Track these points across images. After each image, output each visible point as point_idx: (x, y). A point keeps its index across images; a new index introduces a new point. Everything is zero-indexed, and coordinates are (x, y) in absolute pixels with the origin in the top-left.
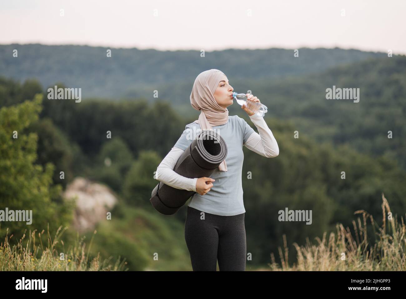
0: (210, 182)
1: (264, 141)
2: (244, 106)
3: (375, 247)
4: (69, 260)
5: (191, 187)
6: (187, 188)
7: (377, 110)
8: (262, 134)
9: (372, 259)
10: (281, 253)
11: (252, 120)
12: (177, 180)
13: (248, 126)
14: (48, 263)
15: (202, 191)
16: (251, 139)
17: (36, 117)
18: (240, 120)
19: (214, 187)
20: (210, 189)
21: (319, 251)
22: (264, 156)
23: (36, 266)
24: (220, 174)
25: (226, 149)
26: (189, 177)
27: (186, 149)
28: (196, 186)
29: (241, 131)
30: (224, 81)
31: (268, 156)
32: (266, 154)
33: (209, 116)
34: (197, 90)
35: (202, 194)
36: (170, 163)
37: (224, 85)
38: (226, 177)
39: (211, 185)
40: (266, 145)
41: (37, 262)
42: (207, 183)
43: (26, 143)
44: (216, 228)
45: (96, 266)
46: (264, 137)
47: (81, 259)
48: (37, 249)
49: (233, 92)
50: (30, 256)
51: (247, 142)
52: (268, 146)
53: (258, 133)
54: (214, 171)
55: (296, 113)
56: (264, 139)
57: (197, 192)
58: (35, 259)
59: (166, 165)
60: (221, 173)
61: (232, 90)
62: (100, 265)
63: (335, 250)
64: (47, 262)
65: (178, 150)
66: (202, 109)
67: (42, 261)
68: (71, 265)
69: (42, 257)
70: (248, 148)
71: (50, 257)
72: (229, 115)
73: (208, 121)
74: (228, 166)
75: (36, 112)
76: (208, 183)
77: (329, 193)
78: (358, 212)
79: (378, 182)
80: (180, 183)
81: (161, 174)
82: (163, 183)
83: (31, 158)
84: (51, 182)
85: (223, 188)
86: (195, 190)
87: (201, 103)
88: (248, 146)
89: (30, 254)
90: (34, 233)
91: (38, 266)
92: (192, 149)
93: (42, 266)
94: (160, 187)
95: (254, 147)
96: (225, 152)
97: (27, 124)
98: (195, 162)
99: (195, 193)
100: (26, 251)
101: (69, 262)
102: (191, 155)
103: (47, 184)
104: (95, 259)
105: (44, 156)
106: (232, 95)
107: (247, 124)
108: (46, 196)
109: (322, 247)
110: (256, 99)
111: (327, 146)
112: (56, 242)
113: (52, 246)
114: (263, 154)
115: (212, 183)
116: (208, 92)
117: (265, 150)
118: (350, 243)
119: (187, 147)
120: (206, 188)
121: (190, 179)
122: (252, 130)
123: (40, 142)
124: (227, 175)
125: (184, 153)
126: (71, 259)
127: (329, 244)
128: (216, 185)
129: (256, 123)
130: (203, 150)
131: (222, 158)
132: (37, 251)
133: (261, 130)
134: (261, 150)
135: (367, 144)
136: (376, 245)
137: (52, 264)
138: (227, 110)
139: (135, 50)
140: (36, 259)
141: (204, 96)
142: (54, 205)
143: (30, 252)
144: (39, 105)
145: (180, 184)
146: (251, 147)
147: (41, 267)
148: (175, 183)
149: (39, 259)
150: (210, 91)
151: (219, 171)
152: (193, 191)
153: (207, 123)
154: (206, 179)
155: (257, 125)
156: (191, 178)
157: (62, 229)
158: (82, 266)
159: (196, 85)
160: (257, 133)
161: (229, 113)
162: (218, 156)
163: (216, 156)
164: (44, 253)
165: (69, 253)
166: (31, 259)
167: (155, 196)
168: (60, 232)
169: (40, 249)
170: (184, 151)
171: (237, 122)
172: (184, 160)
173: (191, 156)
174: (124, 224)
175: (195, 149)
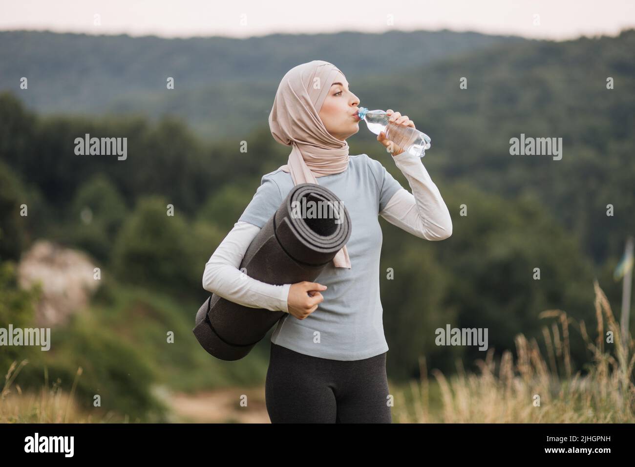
0: (316, 291)
1: (422, 207)
2: (382, 136)
5: (277, 304)
6: (270, 306)
8: (418, 192)
11: (398, 164)
12: (249, 290)
13: (388, 176)
15: (301, 312)
16: (395, 203)
18: (372, 164)
19: (324, 302)
20: (317, 306)
22: (421, 237)
24: (335, 274)
25: (348, 222)
26: (273, 284)
27: (263, 226)
28: (288, 301)
29: (374, 186)
30: (340, 84)
31: (431, 237)
32: (427, 234)
33: (310, 157)
34: (284, 103)
35: (301, 318)
36: (232, 254)
37: (340, 93)
38: (348, 281)
39: (319, 298)
40: (427, 215)
42: (311, 293)
44: (330, 387)
46: (422, 198)
49: (359, 107)
51: (386, 208)
52: (432, 218)
53: (410, 191)
54: (325, 267)
56: (422, 203)
57: (292, 313)
59: (225, 259)
60: (338, 273)
61: (356, 104)
65: (249, 228)
66: (295, 142)
70: (390, 222)
72: (349, 155)
73: (308, 165)
74: (352, 257)
76: (313, 293)
80: (254, 295)
81: (213, 277)
82: (218, 296)
85: (342, 303)
86: (286, 310)
87: (294, 131)
88: (388, 216)
92: (278, 223)
94: (213, 305)
95: (401, 218)
96: (347, 228)
98: (286, 251)
99: (286, 314)
102: (276, 235)
106: (357, 113)
107: (387, 173)
110: (406, 120)
114: (419, 232)
115: (321, 293)
116: (308, 107)
117: (424, 225)
119: (267, 219)
120: (309, 305)
121: (275, 286)
122: (397, 184)
124: (351, 275)
125: (259, 233)
128: (330, 297)
129: (406, 170)
130: (301, 226)
131: (341, 240)
133: (417, 185)
134: (417, 226)
138: (346, 142)
141: (300, 115)
145: (255, 298)
146: (394, 220)
148: (242, 296)
150: (312, 105)
151: (333, 267)
152: (281, 312)
153: (307, 169)
154: (308, 285)
155: (408, 173)
156: (277, 285)
159: (282, 94)
160: (407, 191)
161: (349, 150)
162: (332, 236)
163: (328, 238)
167: (202, 323)
170: (261, 228)
171: (367, 167)
172: (261, 246)
173: (276, 240)
174: (115, 315)
175: (284, 223)
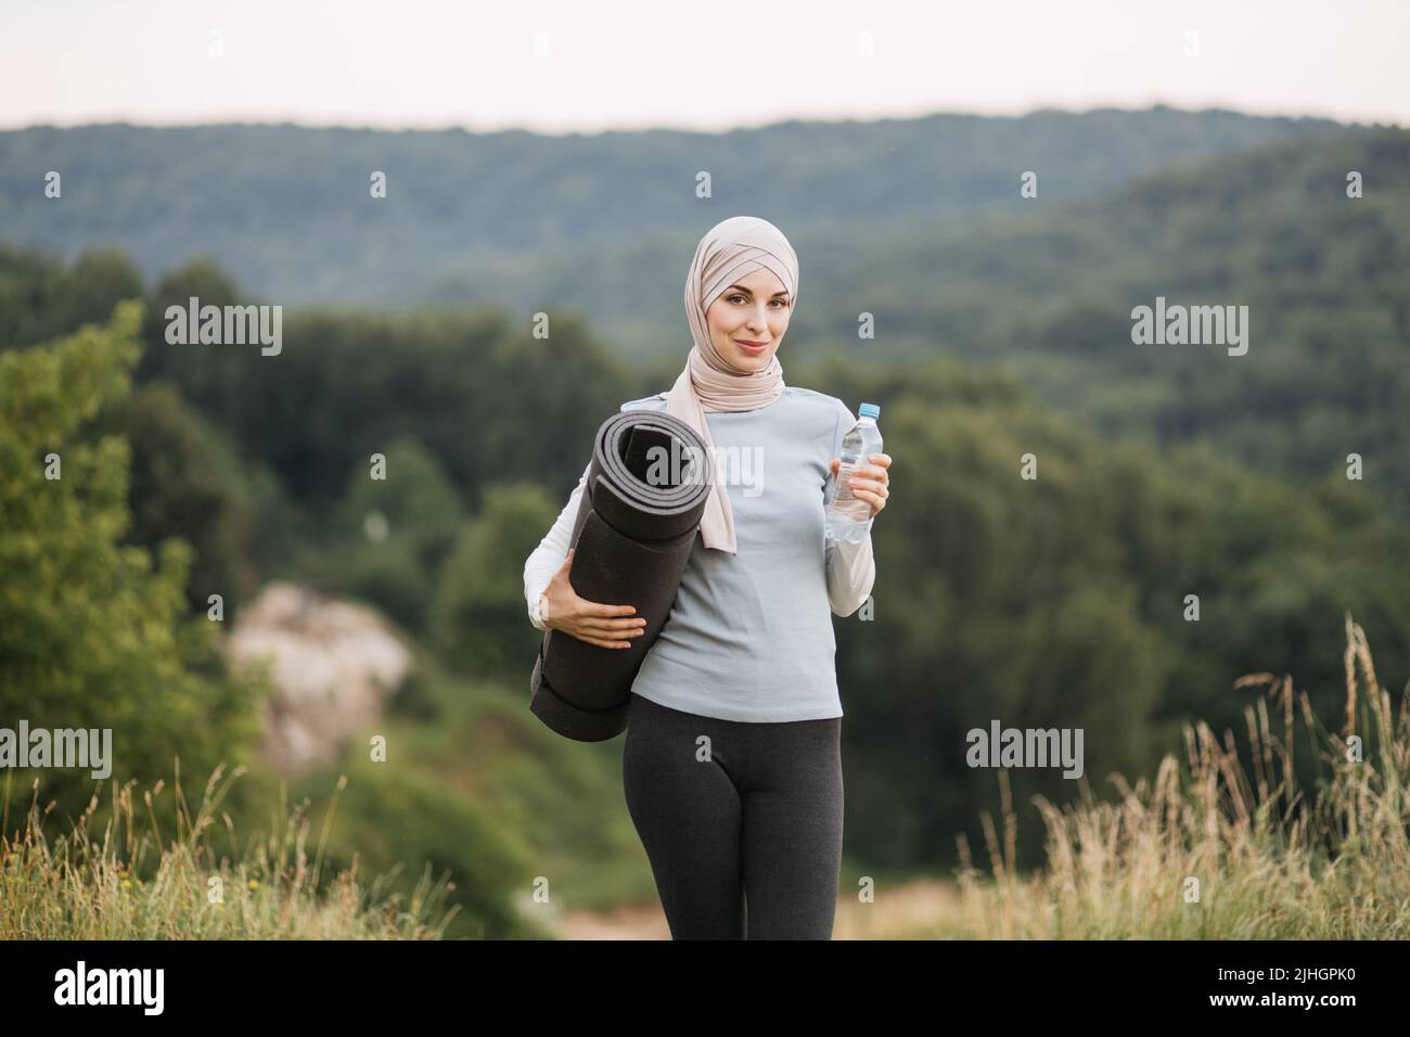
3: (1319, 805)
4: (254, 884)
7: (1304, 320)
9: (1309, 845)
10: (990, 834)
14: (181, 895)
17: (121, 384)
21: (1122, 821)
23: (137, 909)
41: (141, 893)
43: (91, 471)
45: (348, 901)
47: (293, 878)
48: (140, 847)
50: (118, 872)
55: (1023, 339)
58: (134, 884)
62: (360, 898)
63: (1180, 819)
64: (177, 892)
67: (157, 889)
68: (260, 898)
69: (160, 876)
71: (186, 873)
75: (122, 363)
77: (1146, 611)
78: (1249, 680)
79: (1317, 570)
83: (111, 523)
84: (182, 604)
89: (118, 868)
90: (127, 792)
91: (146, 907)
93: (160, 908)
97: (91, 407)
100: (104, 856)
101: (252, 890)
103: (167, 613)
104: (343, 877)
105: (155, 511)
108: (165, 654)
109: (1134, 806)
111: (1135, 450)
112: (204, 821)
113: (195, 834)
118: (1231, 791)
123: (139, 465)
126: (260, 879)
127: (1159, 796)
132: (142, 855)
135: (1274, 437)
136: (1321, 796)
137: (193, 898)
139: (457, 136)
140: (139, 883)
142: (192, 683)
143: (117, 860)
144: (130, 338)
147: (155, 911)
149: (148, 885)
157: (226, 774)
158: (299, 902)
164: (167, 859)
165: (253, 857)
166: (119, 883)
168: (219, 784)
169: (151, 847)
174: (439, 739)
